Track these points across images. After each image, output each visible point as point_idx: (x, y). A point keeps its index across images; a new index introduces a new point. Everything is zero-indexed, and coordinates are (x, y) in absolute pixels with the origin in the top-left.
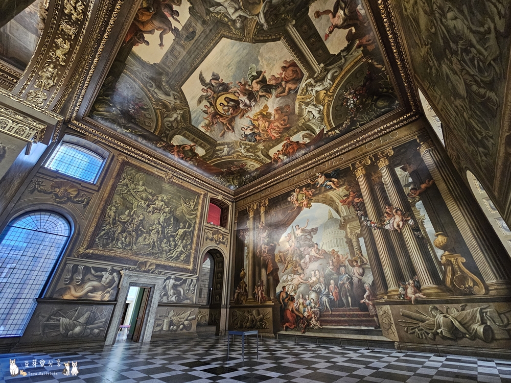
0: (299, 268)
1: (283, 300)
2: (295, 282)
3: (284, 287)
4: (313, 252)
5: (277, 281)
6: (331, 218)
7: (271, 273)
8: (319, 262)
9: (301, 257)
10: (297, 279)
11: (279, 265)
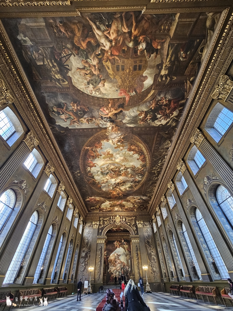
0: (115, 265)
1: (110, 274)
2: (114, 269)
3: (110, 270)
4: (119, 262)
5: (108, 268)
6: (124, 253)
7: (107, 266)
8: (120, 264)
9: (116, 262)
10: (114, 268)
11: (109, 263)
